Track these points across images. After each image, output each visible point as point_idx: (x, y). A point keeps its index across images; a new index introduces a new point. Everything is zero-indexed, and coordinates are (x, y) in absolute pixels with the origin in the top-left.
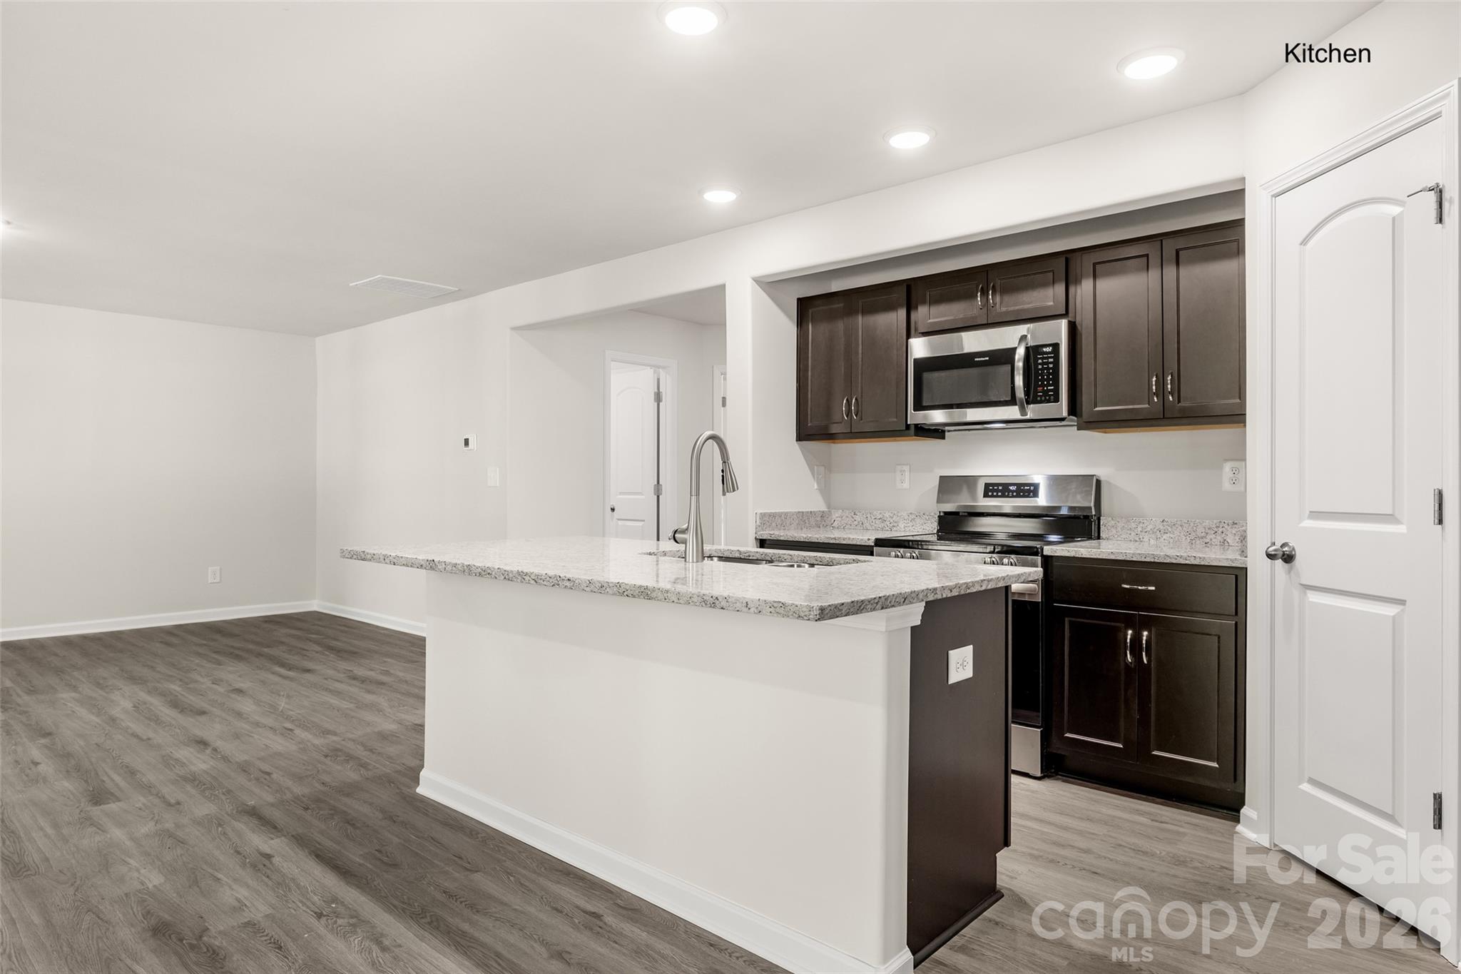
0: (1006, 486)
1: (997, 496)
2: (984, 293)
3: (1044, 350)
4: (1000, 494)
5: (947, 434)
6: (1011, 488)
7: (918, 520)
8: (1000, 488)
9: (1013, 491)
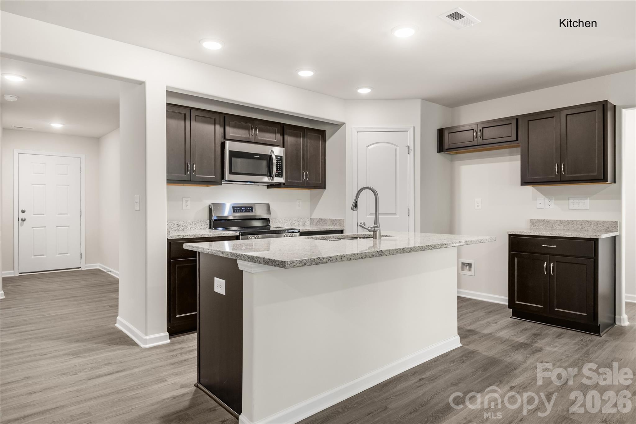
0: (241, 207)
1: (238, 212)
2: (255, 129)
3: (278, 157)
4: (239, 211)
5: (222, 184)
6: (243, 208)
7: (198, 224)
8: (239, 208)
9: (244, 210)
